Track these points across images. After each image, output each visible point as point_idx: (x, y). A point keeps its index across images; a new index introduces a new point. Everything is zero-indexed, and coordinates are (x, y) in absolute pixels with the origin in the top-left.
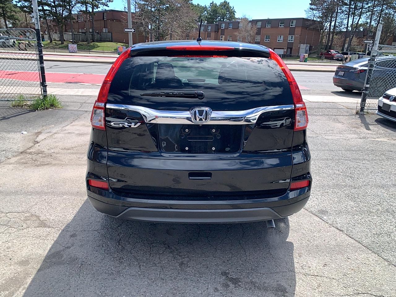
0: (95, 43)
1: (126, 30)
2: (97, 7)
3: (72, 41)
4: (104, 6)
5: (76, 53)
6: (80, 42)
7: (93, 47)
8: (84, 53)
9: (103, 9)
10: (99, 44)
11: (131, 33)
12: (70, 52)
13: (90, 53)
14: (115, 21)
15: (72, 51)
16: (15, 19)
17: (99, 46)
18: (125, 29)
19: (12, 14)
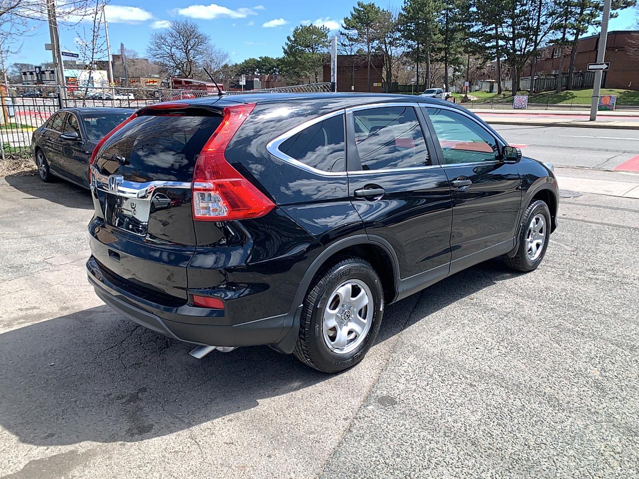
0: (570, 91)
1: (591, 67)
2: (584, 31)
3: (529, 90)
4: (597, 27)
5: (523, 109)
6: (544, 91)
7: (564, 98)
8: (537, 109)
9: (596, 32)
10: (575, 93)
11: (602, 71)
12: (515, 109)
13: (548, 108)
14: (616, 50)
15: (518, 105)
16: (459, 64)
17: (576, 97)
18: (589, 65)
19: (457, 56)
